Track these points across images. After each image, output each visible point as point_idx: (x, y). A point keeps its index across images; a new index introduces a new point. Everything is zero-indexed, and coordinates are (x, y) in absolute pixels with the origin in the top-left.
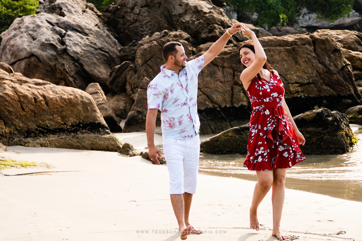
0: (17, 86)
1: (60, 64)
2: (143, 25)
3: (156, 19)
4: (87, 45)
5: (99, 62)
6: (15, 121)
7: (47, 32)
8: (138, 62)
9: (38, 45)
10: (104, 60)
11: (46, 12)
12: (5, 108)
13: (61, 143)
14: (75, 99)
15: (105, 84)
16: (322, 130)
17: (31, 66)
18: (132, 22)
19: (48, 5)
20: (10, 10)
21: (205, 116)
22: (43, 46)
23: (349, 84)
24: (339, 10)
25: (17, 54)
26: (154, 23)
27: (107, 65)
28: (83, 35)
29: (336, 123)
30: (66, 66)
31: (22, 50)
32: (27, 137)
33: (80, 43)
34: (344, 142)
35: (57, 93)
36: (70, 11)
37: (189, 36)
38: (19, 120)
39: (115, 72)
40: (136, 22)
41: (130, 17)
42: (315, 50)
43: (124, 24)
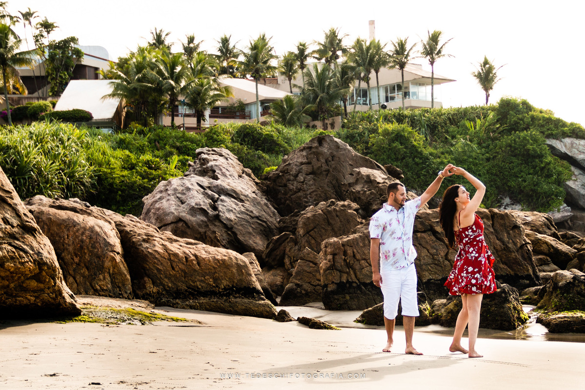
0: (167, 243)
1: (210, 232)
2: (308, 195)
3: (322, 189)
4: (242, 213)
5: (255, 232)
6: (164, 281)
7: (197, 196)
8: (299, 233)
9: (186, 209)
10: (261, 230)
11: (196, 174)
12: (154, 266)
13: (212, 306)
14: (230, 261)
15: (261, 256)
16: (490, 301)
17: (178, 232)
18: (295, 191)
19: (199, 168)
20: (146, 180)
21: (370, 289)
22: (193, 210)
23: (527, 263)
24: (548, 202)
25: (163, 218)
26: (320, 193)
27: (264, 236)
28: (238, 201)
29: (503, 295)
30: (218, 234)
31: (168, 214)
32: (175, 298)
33: (235, 209)
34: (511, 315)
35: (210, 253)
36: (224, 175)
37: (359, 206)
38: (169, 279)
39: (273, 244)
40: (299, 192)
41: (293, 186)
42: (493, 225)
43: (285, 194)
